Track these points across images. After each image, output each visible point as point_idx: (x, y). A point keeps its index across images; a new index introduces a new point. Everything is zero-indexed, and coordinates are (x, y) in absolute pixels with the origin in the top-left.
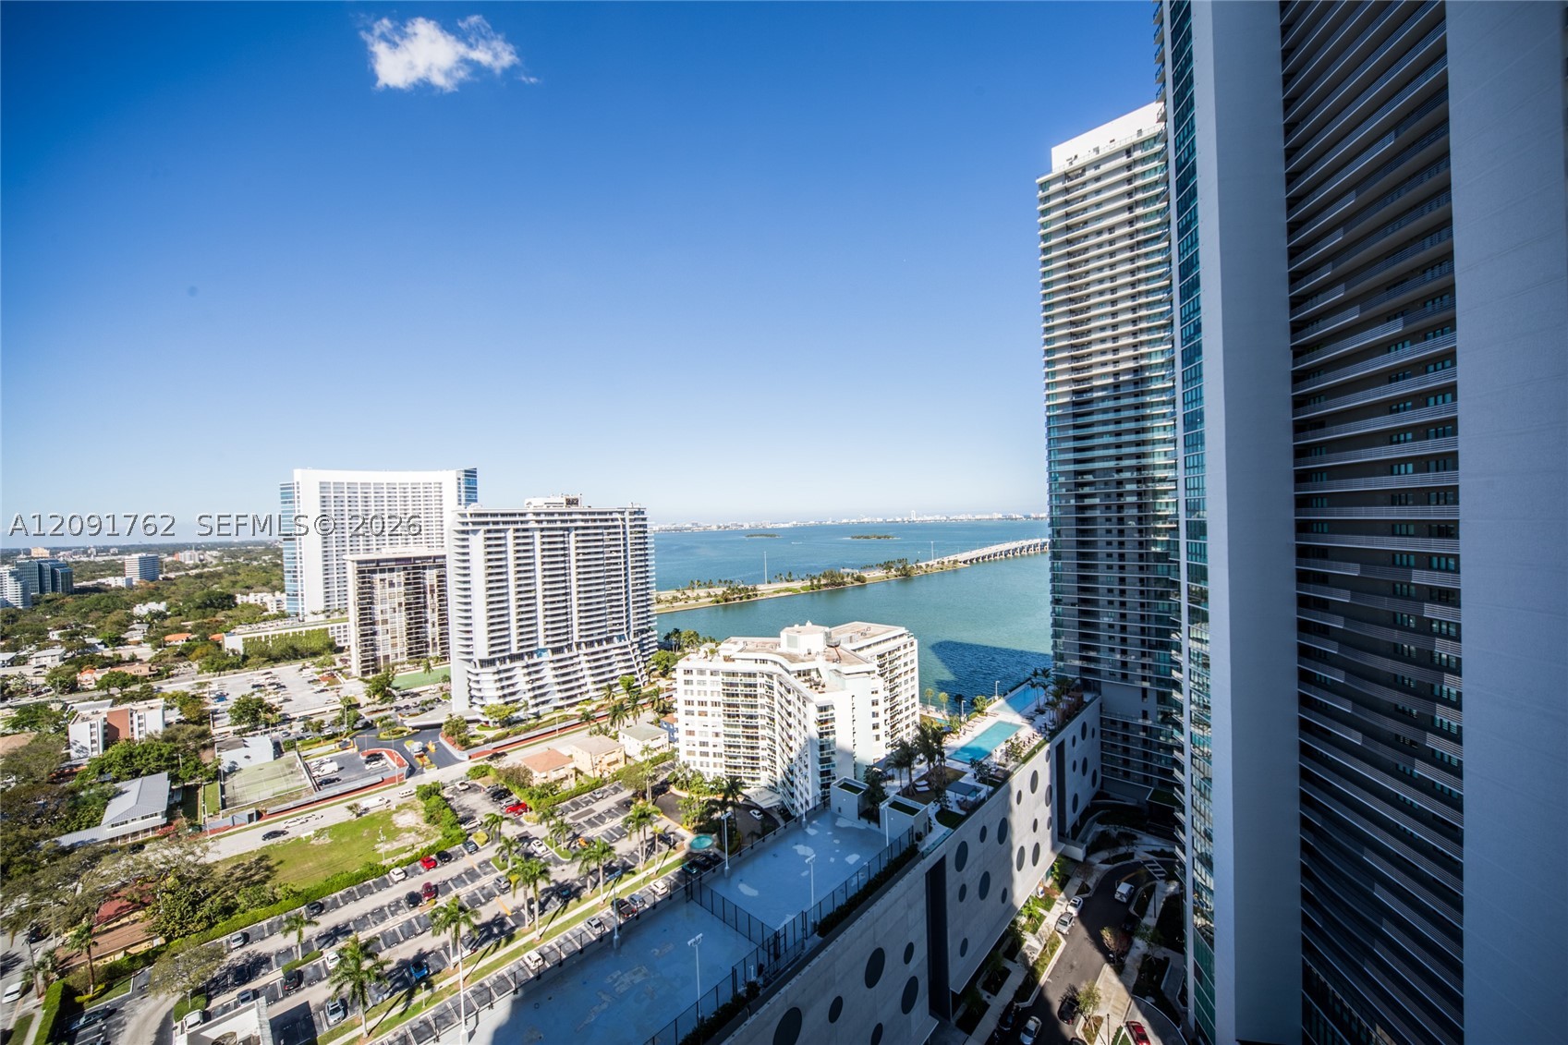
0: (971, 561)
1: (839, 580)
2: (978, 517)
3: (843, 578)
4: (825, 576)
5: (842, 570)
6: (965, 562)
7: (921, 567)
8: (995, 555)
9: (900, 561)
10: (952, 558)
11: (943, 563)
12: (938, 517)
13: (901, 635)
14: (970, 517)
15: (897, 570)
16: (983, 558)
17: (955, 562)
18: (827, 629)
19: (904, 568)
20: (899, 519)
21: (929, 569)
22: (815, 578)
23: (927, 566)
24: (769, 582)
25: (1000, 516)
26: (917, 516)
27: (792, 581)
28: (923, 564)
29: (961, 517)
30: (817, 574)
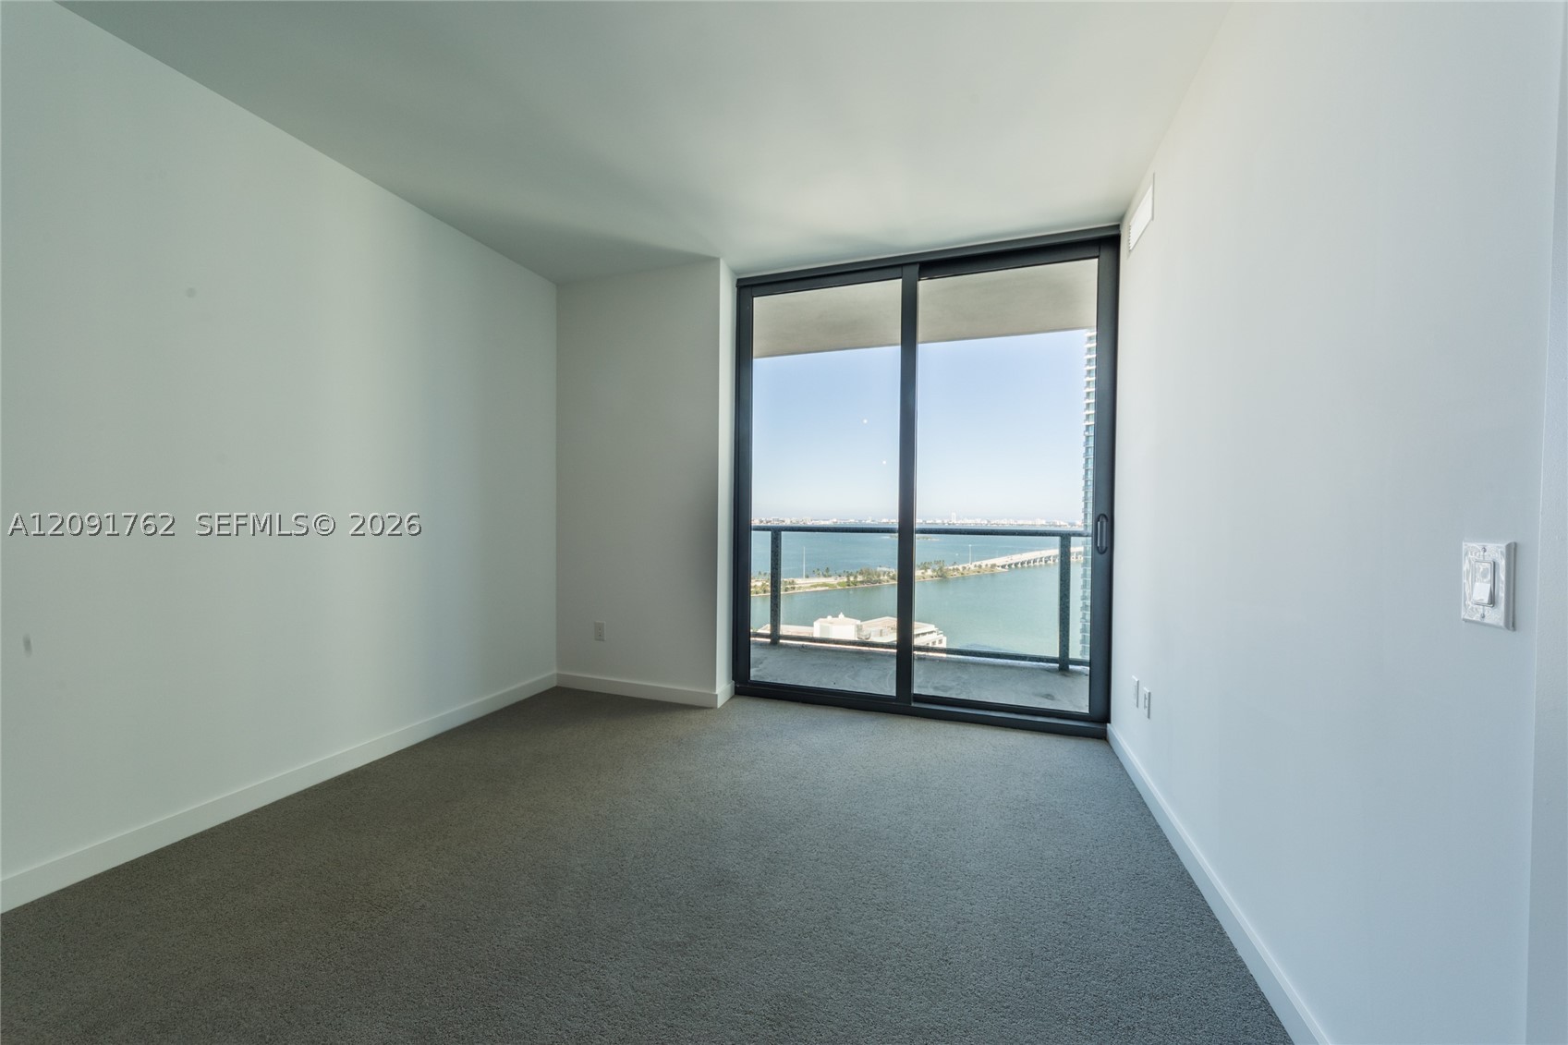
0: (1010, 565)
1: (875, 578)
2: (1020, 522)
3: (879, 576)
4: (861, 573)
5: (879, 569)
6: (1003, 567)
7: (958, 569)
8: (1035, 561)
9: (937, 563)
10: (990, 562)
11: (980, 566)
12: (978, 521)
13: (931, 632)
14: (1012, 522)
15: (934, 571)
16: (1022, 563)
17: (993, 566)
18: (858, 622)
19: (941, 569)
20: (939, 521)
21: (966, 572)
22: (851, 574)
23: (964, 568)
24: (807, 577)
25: (1044, 522)
26: (958, 518)
27: (830, 576)
28: (960, 567)
29: (1002, 522)
30: (854, 571)
